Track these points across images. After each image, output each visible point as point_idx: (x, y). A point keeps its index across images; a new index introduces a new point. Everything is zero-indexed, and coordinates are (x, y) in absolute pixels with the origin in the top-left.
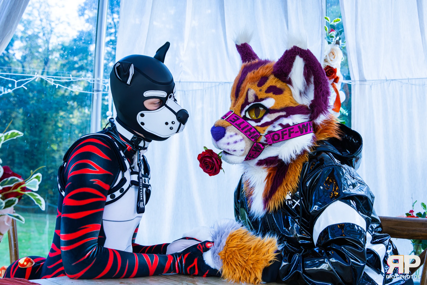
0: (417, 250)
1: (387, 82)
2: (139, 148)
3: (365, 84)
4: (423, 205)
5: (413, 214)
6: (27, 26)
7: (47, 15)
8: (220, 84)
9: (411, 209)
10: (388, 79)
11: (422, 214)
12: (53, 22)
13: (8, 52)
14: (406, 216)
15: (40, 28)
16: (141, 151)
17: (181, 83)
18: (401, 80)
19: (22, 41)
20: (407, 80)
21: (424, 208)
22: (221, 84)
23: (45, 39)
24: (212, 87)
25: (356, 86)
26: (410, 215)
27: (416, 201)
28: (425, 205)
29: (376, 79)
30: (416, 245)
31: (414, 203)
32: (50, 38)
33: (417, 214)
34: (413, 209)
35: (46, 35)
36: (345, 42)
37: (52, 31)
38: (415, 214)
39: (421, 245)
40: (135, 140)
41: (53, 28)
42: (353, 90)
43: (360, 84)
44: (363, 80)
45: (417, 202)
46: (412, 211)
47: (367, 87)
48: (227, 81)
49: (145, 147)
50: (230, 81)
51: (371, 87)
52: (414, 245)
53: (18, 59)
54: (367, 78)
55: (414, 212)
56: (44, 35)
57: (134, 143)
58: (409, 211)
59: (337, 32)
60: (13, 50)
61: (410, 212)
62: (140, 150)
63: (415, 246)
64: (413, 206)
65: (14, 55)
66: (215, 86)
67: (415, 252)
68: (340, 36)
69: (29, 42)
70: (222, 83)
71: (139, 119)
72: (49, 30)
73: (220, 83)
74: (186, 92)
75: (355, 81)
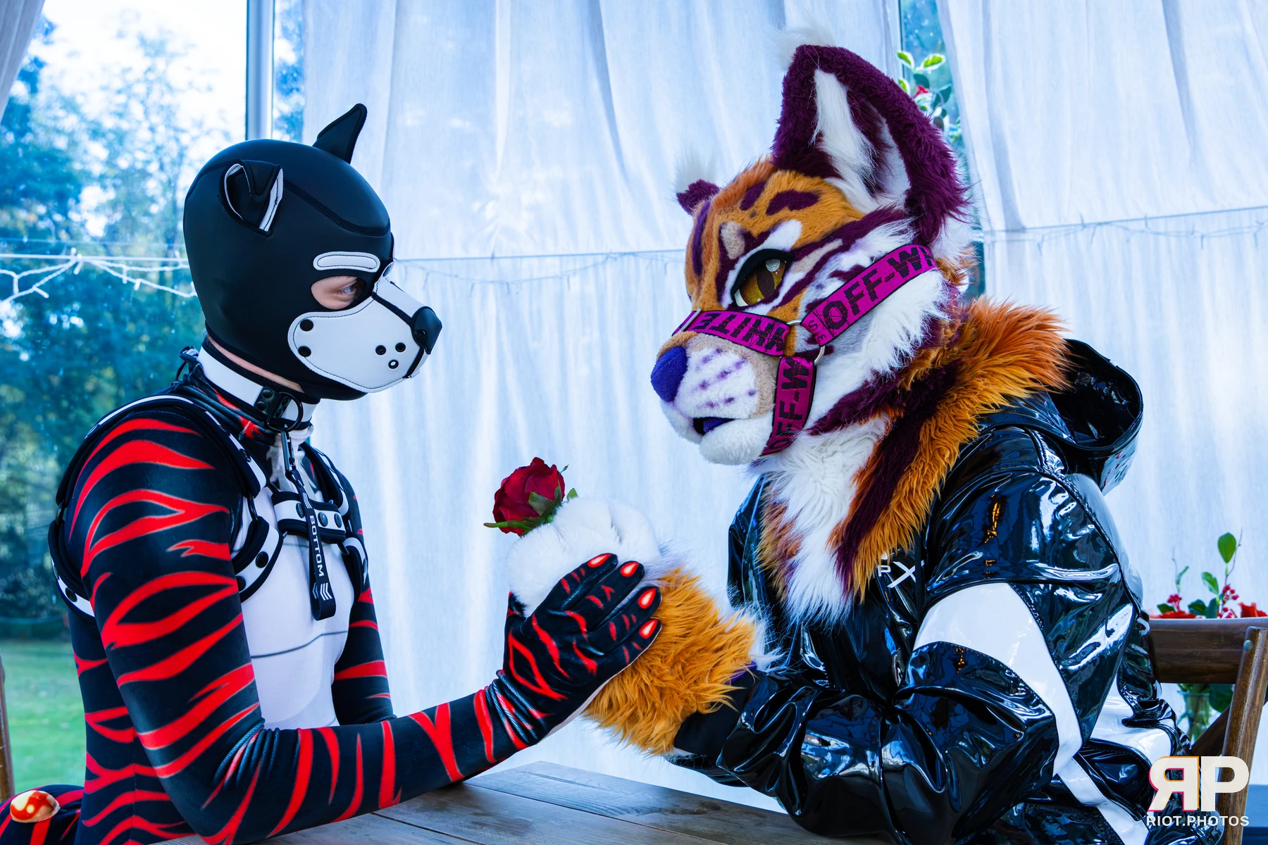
0: (1196, 710)
1: (1086, 230)
2: (286, 426)
3: (1024, 240)
4: (1208, 578)
5: (1178, 607)
6: (117, 146)
7: (169, 113)
8: (607, 258)
9: (1174, 592)
10: (1087, 221)
11: (1207, 604)
12: (183, 131)
13: (67, 218)
14: (1158, 612)
15: (151, 148)
16: (291, 434)
17: (495, 261)
18: (1124, 224)
19: (104, 187)
20: (1143, 223)
21: (1212, 587)
22: (611, 257)
23: (164, 177)
24: (586, 268)
25: (997, 245)
26: (1172, 609)
27: (1187, 568)
28: (1215, 580)
29: (1052, 224)
30: (1191, 696)
31: (1181, 574)
32: (176, 177)
33: (1190, 606)
34: (1179, 591)
35: (167, 167)
36: (959, 122)
37: (181, 156)
38: (1184, 607)
39: (1208, 694)
40: (268, 403)
41: (186, 148)
42: (989, 258)
43: (1009, 242)
44: (1015, 229)
45: (1188, 571)
46: (1175, 599)
47: (1028, 248)
48: (628, 250)
49: (304, 420)
50: (635, 249)
51: (1039, 246)
52: (1186, 697)
53: (93, 236)
54: (1026, 222)
55: (1180, 599)
56: (162, 168)
57: (267, 411)
58: (1167, 597)
59: (934, 93)
60: (79, 212)
61: (1170, 601)
62: (287, 431)
63: (1189, 699)
64: (1178, 582)
65: (83, 225)
66: (595, 265)
67: (1192, 716)
68: (945, 106)
69: (123, 189)
70: (613, 256)
71: (296, 337)
72: (175, 154)
73: (608, 256)
74: (513, 287)
75: (992, 232)
